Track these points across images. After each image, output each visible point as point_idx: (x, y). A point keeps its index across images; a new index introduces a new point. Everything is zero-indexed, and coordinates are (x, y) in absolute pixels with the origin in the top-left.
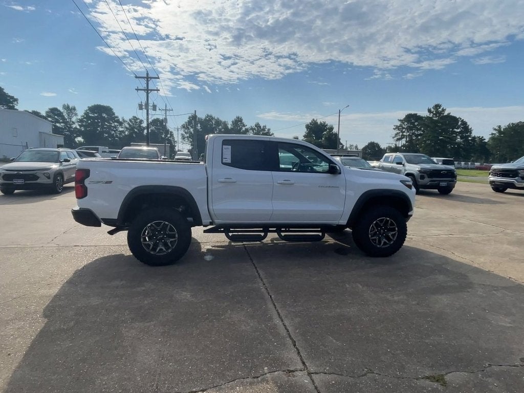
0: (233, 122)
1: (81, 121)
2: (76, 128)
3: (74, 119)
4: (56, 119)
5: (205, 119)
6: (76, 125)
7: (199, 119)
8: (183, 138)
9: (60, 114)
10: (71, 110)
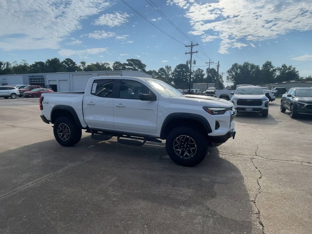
0: (263, 65)
1: (173, 73)
2: (171, 77)
3: (170, 73)
4: (162, 73)
5: (244, 65)
6: (171, 76)
7: (239, 66)
8: (228, 78)
9: (164, 71)
10: (168, 68)
